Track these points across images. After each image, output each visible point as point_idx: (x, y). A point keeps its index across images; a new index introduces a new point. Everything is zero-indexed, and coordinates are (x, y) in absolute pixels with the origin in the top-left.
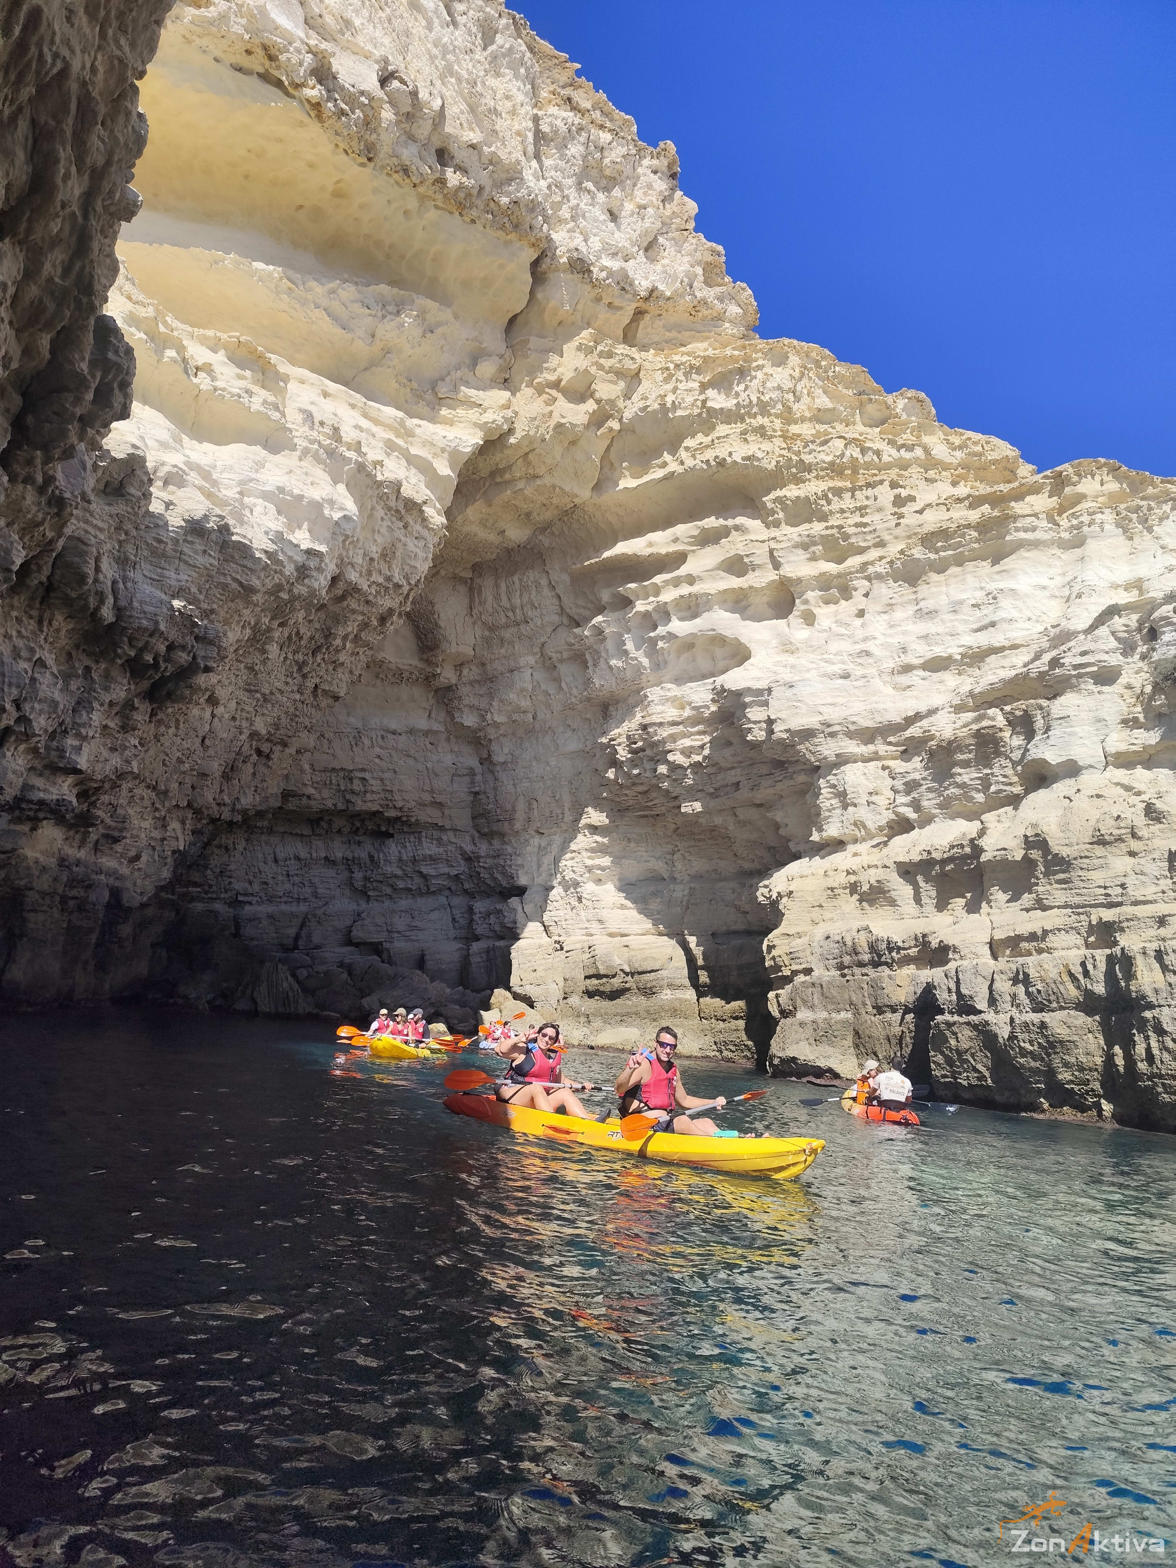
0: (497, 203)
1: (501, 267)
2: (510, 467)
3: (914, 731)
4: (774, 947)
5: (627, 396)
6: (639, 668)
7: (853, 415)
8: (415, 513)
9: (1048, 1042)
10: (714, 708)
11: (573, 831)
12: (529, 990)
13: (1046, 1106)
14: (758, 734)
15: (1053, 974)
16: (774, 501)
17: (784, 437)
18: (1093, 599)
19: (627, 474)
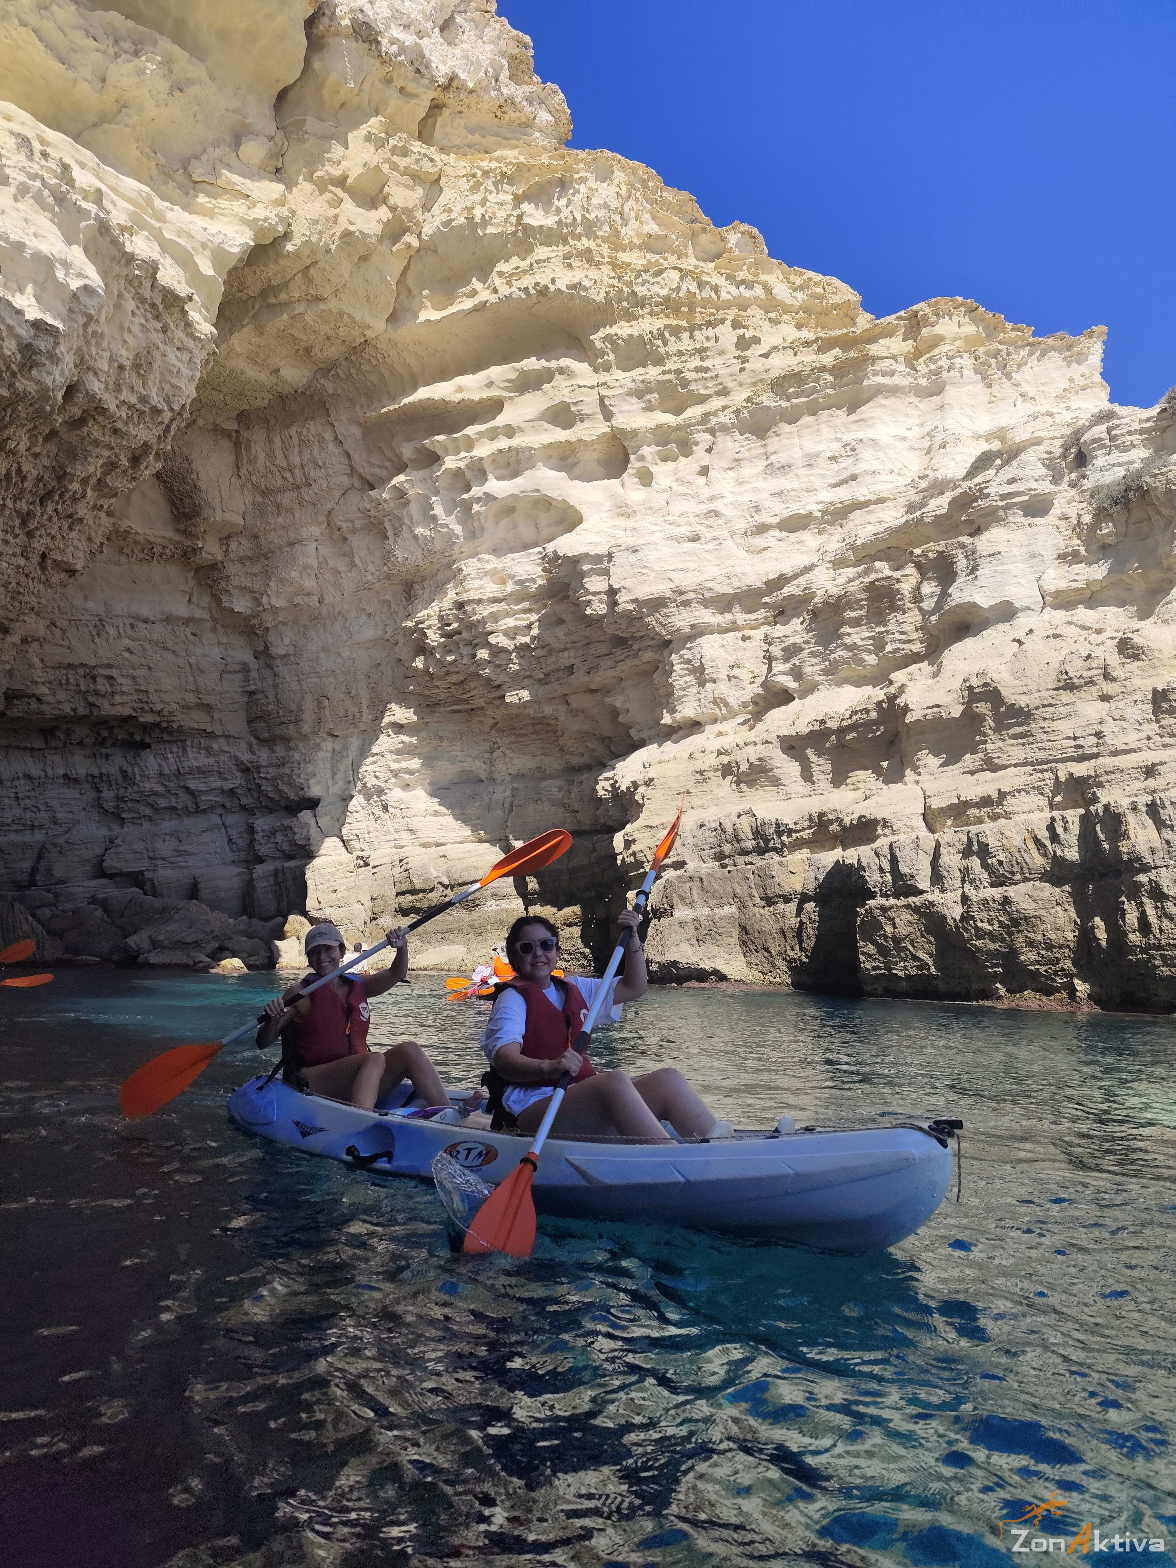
1: (269, 18)
5: (427, 208)
6: (450, 537)
7: (686, 246)
10: (542, 581)
11: (374, 732)
12: (330, 913)
14: (598, 607)
16: (604, 339)
17: (613, 264)
18: (958, 449)
19: (428, 304)
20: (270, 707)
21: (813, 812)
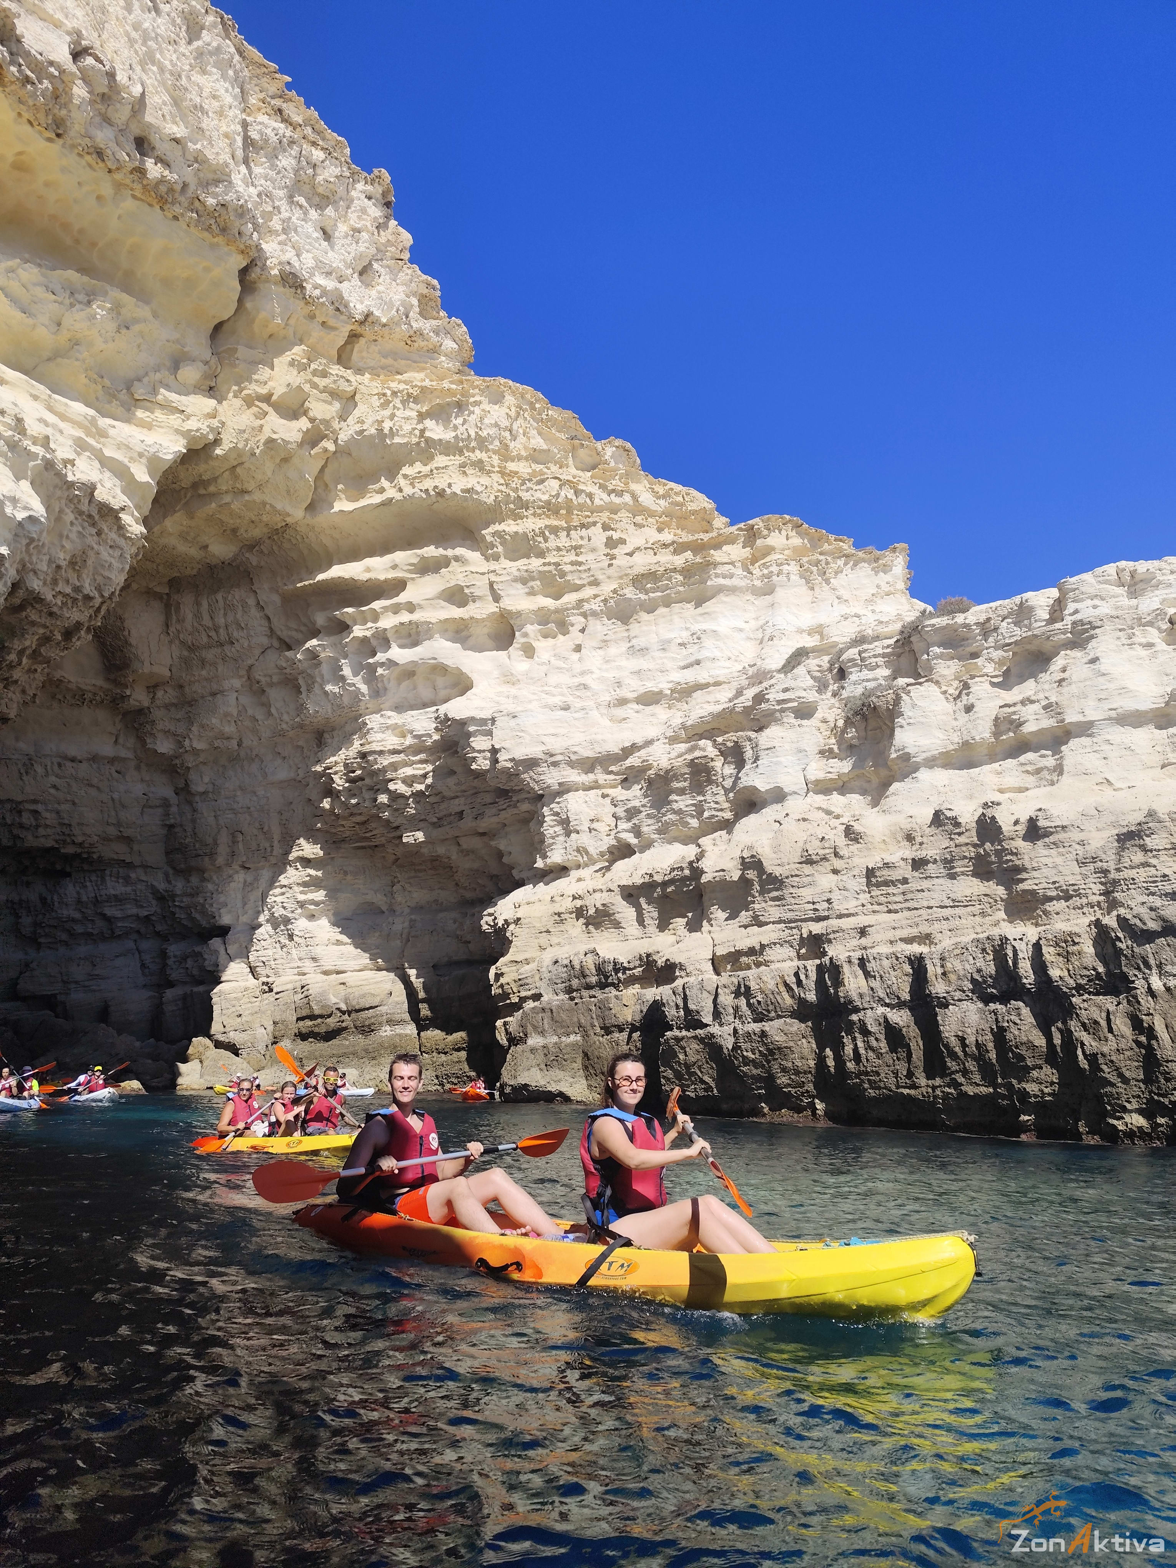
0: (203, 204)
1: (207, 270)
2: (215, 479)
3: (633, 761)
4: (502, 974)
5: (343, 418)
6: (357, 694)
7: (567, 458)
8: (110, 520)
9: (768, 1049)
10: (436, 737)
11: (282, 865)
12: (234, 1037)
13: (766, 1110)
14: (482, 763)
15: (771, 985)
16: (494, 534)
17: (502, 473)
18: (782, 642)
19: (343, 496)
20: (187, 840)
21: (642, 953)
